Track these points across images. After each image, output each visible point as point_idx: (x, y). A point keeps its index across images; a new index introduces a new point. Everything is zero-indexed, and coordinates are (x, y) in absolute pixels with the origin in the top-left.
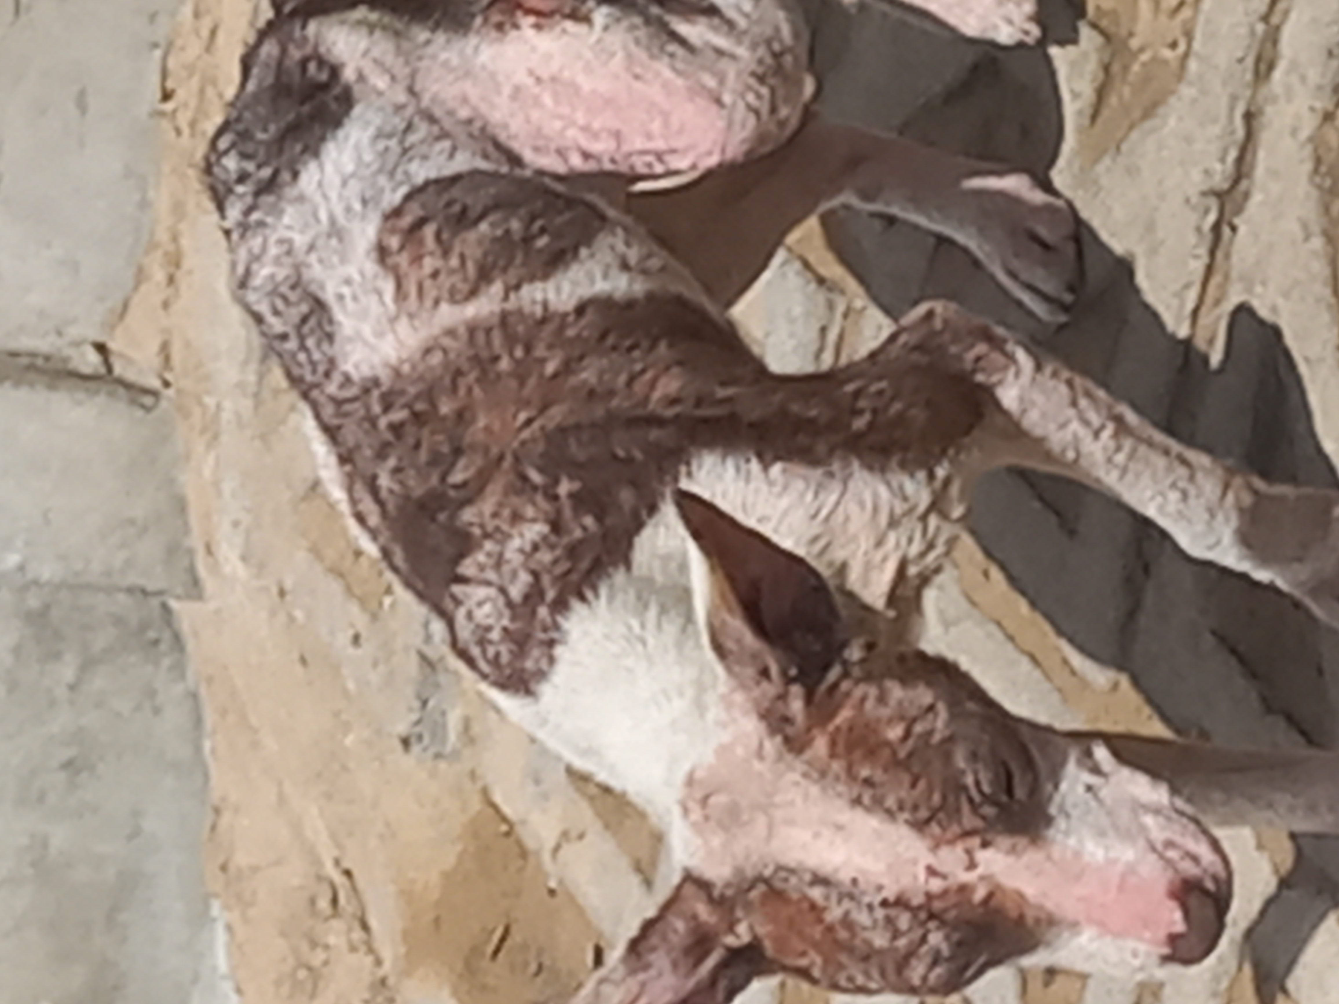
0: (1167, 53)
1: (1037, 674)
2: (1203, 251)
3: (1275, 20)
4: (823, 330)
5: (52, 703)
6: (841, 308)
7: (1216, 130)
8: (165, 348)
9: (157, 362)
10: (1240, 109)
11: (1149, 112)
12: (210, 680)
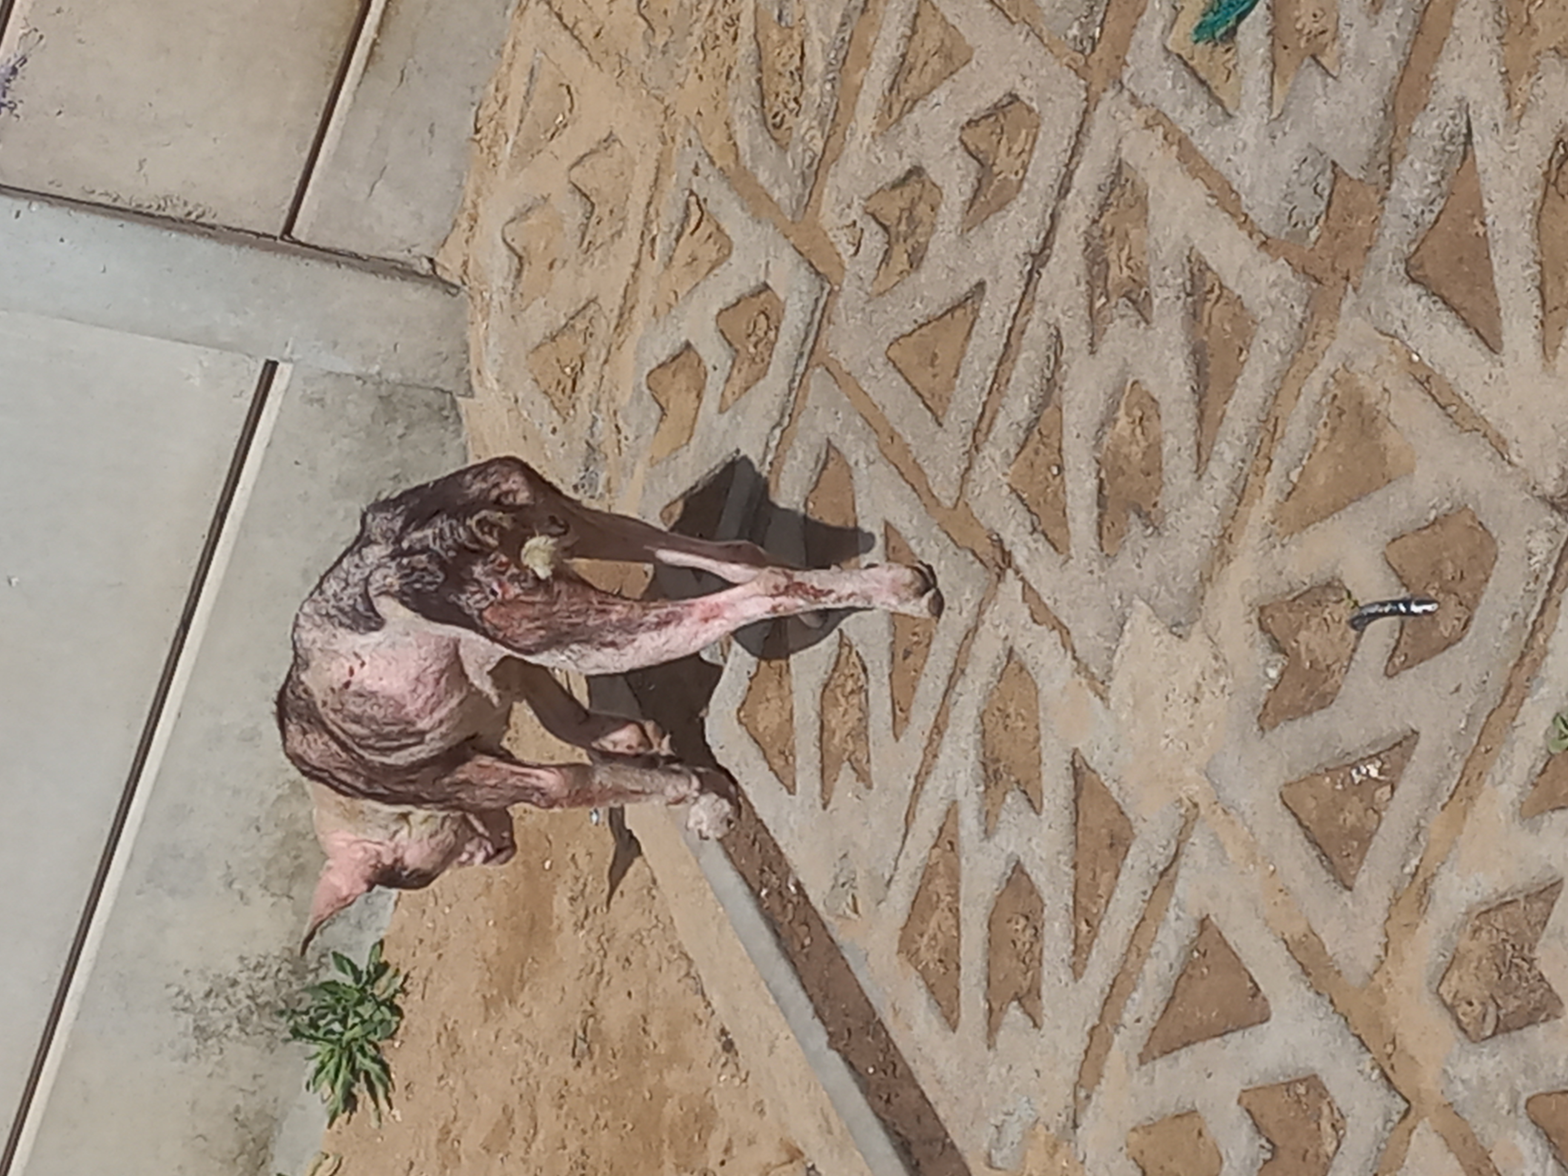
0: (1012, 177)
1: (915, 495)
2: (1022, 283)
3: (1072, 167)
4: (817, 300)
5: (390, 444)
6: (828, 287)
7: (1035, 221)
8: (465, 263)
9: (460, 272)
10: (1050, 211)
11: (1001, 207)
12: (473, 440)
